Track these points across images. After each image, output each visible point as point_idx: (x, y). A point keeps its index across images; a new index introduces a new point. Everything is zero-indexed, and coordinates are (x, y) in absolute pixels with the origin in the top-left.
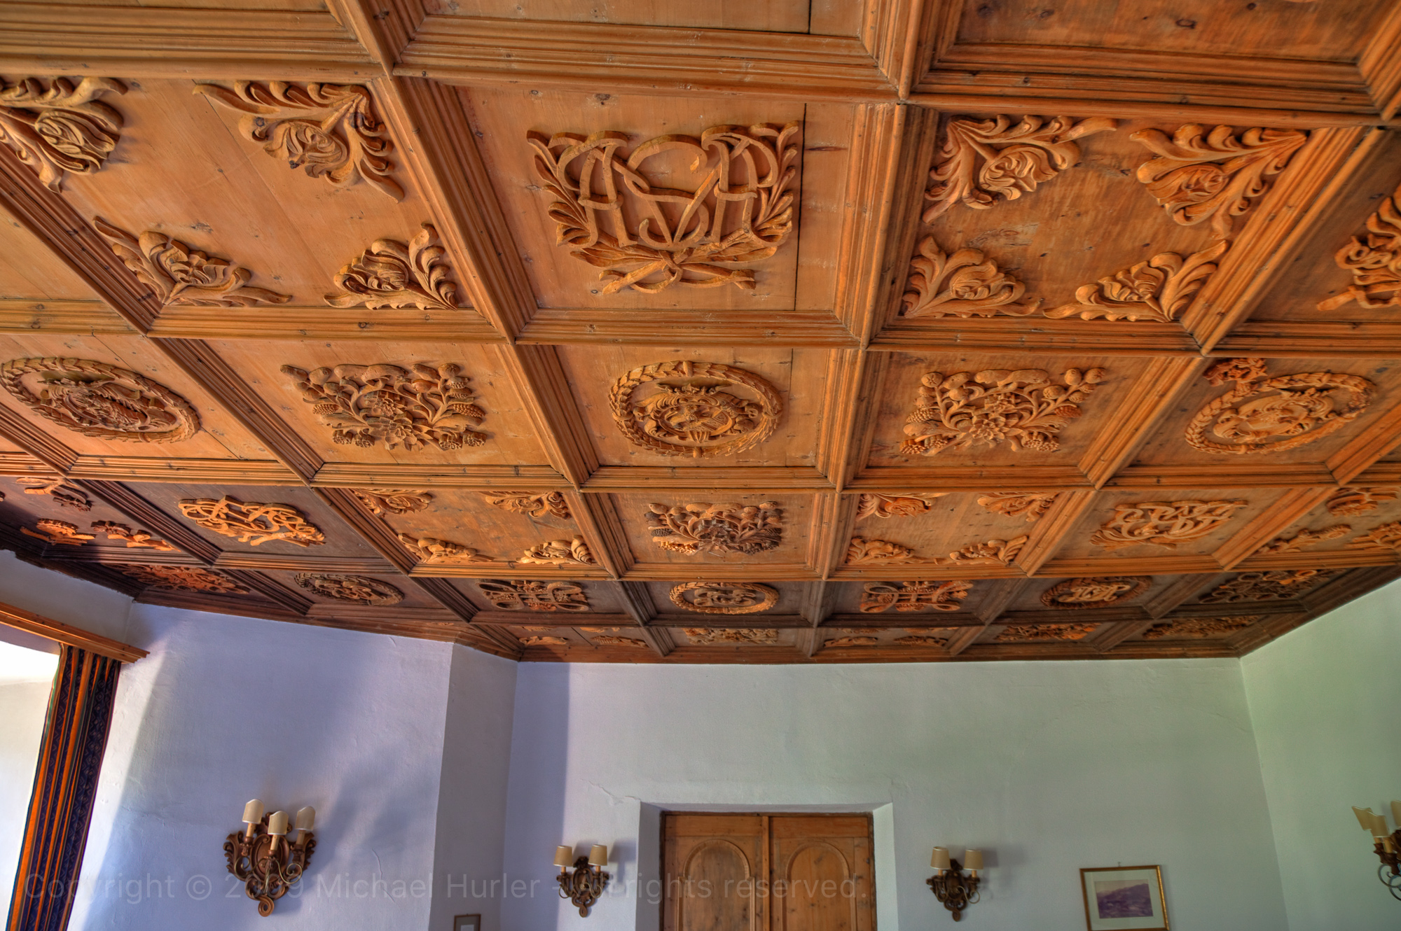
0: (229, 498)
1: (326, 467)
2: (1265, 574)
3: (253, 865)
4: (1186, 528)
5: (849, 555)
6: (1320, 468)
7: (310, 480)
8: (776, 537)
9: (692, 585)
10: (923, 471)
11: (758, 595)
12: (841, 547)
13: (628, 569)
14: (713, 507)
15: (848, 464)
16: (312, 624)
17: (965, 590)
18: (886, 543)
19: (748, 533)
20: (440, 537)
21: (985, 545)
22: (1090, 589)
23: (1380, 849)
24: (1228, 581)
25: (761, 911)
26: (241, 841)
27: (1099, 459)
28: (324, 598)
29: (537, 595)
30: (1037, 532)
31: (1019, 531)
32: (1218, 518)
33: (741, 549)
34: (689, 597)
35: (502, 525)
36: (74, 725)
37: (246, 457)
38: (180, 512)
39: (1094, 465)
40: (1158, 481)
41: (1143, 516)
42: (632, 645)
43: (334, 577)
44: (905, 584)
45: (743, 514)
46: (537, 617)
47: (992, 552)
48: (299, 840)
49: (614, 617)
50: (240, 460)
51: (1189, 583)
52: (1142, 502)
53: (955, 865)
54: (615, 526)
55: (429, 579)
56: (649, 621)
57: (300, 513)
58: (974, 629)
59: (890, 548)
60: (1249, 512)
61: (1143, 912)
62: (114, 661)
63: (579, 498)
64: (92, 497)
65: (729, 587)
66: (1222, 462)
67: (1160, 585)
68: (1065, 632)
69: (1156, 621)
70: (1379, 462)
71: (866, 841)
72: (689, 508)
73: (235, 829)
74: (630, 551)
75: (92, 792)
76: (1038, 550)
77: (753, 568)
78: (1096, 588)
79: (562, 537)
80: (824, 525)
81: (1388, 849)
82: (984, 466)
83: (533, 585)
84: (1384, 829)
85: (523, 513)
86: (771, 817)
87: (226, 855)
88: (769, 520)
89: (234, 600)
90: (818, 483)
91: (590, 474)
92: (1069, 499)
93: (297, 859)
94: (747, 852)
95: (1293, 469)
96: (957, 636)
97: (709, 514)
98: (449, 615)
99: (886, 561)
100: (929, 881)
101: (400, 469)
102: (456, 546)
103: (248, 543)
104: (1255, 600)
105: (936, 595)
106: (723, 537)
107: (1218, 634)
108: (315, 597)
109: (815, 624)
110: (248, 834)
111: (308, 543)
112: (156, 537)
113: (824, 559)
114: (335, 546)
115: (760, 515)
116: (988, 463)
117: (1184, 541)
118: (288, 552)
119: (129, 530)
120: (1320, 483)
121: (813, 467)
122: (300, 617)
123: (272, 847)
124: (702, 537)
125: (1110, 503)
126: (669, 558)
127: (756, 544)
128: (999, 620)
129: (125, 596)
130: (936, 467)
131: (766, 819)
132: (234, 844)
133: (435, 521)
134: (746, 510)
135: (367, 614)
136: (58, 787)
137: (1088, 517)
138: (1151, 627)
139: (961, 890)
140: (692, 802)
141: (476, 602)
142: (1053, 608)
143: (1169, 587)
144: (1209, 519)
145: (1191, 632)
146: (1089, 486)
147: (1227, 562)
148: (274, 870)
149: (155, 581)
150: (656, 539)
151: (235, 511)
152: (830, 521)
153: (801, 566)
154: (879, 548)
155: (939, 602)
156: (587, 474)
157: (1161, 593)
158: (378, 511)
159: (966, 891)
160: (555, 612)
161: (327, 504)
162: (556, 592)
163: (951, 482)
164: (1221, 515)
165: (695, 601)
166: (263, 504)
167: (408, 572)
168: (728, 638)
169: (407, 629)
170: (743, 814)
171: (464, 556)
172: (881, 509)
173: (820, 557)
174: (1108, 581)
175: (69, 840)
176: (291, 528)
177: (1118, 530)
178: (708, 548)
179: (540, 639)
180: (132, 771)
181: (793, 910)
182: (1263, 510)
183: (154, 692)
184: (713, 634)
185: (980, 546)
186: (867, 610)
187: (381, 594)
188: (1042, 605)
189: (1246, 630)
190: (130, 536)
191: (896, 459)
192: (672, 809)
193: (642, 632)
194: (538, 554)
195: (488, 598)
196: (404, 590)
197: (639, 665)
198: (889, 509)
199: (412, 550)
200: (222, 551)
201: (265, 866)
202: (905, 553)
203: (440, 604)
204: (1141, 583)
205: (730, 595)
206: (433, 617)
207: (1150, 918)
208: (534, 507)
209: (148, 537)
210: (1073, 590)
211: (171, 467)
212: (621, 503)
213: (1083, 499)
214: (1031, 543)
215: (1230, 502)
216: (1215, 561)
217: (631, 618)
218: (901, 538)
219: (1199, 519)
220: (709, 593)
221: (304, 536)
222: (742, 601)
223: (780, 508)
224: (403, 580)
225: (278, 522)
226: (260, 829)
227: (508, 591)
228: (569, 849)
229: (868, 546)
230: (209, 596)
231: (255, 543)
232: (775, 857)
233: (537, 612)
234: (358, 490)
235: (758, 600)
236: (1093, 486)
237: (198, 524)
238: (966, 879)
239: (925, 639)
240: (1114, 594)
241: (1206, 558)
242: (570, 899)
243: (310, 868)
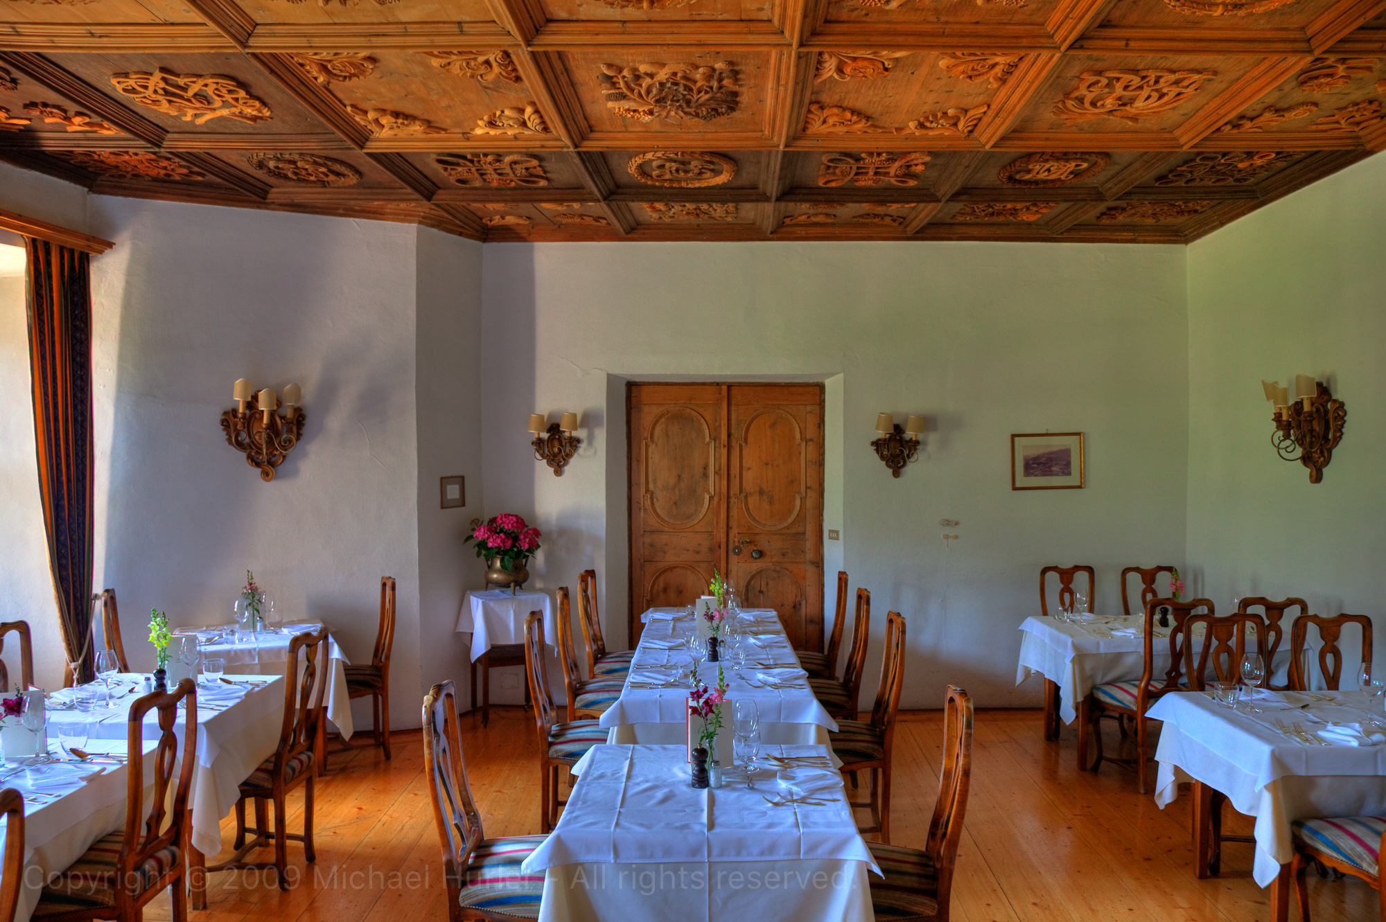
0: (163, 70)
1: (259, 30)
2: (1224, 155)
3: (250, 437)
4: (1150, 101)
5: (807, 122)
6: (1298, 35)
7: (244, 45)
8: (732, 100)
9: (649, 156)
10: (883, 27)
11: (716, 167)
12: (799, 113)
13: (584, 138)
14: (667, 67)
15: (805, 16)
16: (273, 209)
17: (923, 164)
18: (844, 109)
19: (704, 97)
20: (389, 107)
21: (945, 113)
22: (1048, 166)
23: (1278, 418)
24: (1185, 162)
25: (720, 470)
26: (235, 416)
27: (1067, 17)
28: (282, 180)
29: (495, 170)
30: (999, 100)
31: (981, 99)
32: (1184, 90)
33: (697, 115)
34: (647, 169)
35: (452, 92)
36: (56, 316)
37: (171, 20)
38: (114, 88)
39: (1062, 23)
40: (1127, 45)
41: (1107, 85)
42: (594, 223)
43: (287, 156)
44: (863, 155)
45: (698, 75)
46: (499, 194)
47: (952, 122)
48: (289, 414)
49: (573, 192)
50: (165, 24)
51: (1148, 162)
52: (1108, 70)
53: (898, 429)
54: (568, 90)
55: (382, 154)
56: (609, 196)
57: (242, 85)
58: (931, 205)
59: (848, 115)
60: (1216, 86)
61: (1063, 472)
62: (82, 253)
63: (528, 57)
64: (16, 74)
65: (687, 157)
66: (1196, 24)
67: (1118, 164)
68: (1020, 213)
69: (1111, 204)
70: (1361, 28)
71: (817, 408)
72: (643, 68)
73: (229, 407)
74: (585, 118)
75: (87, 378)
76: (998, 120)
77: (709, 136)
78: (1053, 165)
79: (514, 104)
80: (782, 88)
81: (1285, 418)
82: (947, 22)
83: (490, 158)
84: (1285, 400)
85: (472, 76)
86: (730, 386)
87: (224, 430)
88: (725, 82)
89: (191, 187)
90: (774, 39)
91: (537, 30)
92: (1034, 63)
93: (290, 431)
94: (707, 418)
95: (1269, 35)
96: (914, 214)
97: (663, 75)
98: (409, 194)
99: (845, 129)
100: (873, 443)
101: (337, 29)
102: (407, 117)
103: (192, 122)
104: (1210, 183)
105: (894, 168)
106: (678, 101)
107: (1170, 220)
108: (271, 180)
109: (773, 199)
110: (241, 410)
111: (254, 119)
112: (97, 119)
113: (781, 126)
114: (284, 122)
115: (716, 77)
116: (951, 19)
117: (1146, 115)
118: (237, 131)
119: (65, 111)
120: (1295, 52)
121: (770, 21)
122: (260, 203)
123: (265, 420)
124: (657, 101)
125: (1074, 71)
126: (625, 126)
127: (713, 109)
128: (955, 197)
129: (79, 187)
130: (897, 23)
131: (725, 388)
132: (229, 420)
133: (383, 90)
134: (701, 70)
135: (328, 196)
136: (54, 373)
137: (1051, 85)
138: (1105, 210)
139: (901, 451)
140: (655, 373)
141: (434, 179)
142: (1010, 186)
143: (1126, 167)
144: (1176, 90)
145: (1144, 216)
146: (1055, 48)
147: (1187, 140)
148: (270, 442)
149: (105, 170)
150: (610, 104)
151: (172, 86)
152: (787, 83)
153: (759, 134)
154: (837, 115)
155: (896, 176)
156: (534, 30)
157: (1118, 173)
158: (321, 79)
159: (906, 452)
160: (515, 189)
161: (266, 72)
162: (514, 166)
163: (911, 40)
164: (1187, 87)
165: (654, 173)
166: (200, 76)
167: (362, 147)
168: (688, 214)
169: (369, 212)
170: (704, 384)
171: (417, 128)
172: (840, 70)
173: (778, 123)
174: (1065, 156)
175: (75, 420)
176: (233, 102)
177: (1081, 100)
178: (664, 114)
179: (503, 219)
180: (122, 357)
181: (749, 469)
182: (1232, 83)
183: (127, 282)
184: (673, 210)
185: (939, 115)
186: (826, 183)
187: (338, 174)
188: (999, 182)
189: (1198, 217)
190: (67, 119)
191: (856, 13)
192: (637, 380)
193: (600, 208)
194: (492, 124)
195: (446, 174)
196: (361, 169)
197: (602, 243)
198: (848, 70)
199: (362, 123)
200: (168, 132)
201: (262, 439)
202: (864, 121)
203: (400, 183)
204: (1099, 160)
205: (688, 167)
206: (393, 197)
207: (1068, 477)
208: (482, 70)
209: (87, 120)
210: (1030, 167)
211: (92, 35)
212: (572, 64)
213: (1047, 63)
214: (991, 113)
215: (1199, 72)
216: (1175, 139)
217: (591, 193)
218: (860, 104)
219: (1165, 90)
220: (668, 165)
221: (249, 111)
222: (700, 173)
223: (735, 68)
224: (358, 156)
225: (219, 96)
226: (251, 404)
227: (465, 165)
228: (542, 417)
229: (826, 112)
230: (165, 185)
231: (200, 121)
232: (733, 422)
233: (497, 189)
234: (297, 55)
235: (717, 172)
236: (1058, 48)
237: (135, 101)
238: (907, 442)
239: (882, 217)
240: (1071, 173)
241: (1167, 136)
242: (545, 461)
243: (303, 438)
